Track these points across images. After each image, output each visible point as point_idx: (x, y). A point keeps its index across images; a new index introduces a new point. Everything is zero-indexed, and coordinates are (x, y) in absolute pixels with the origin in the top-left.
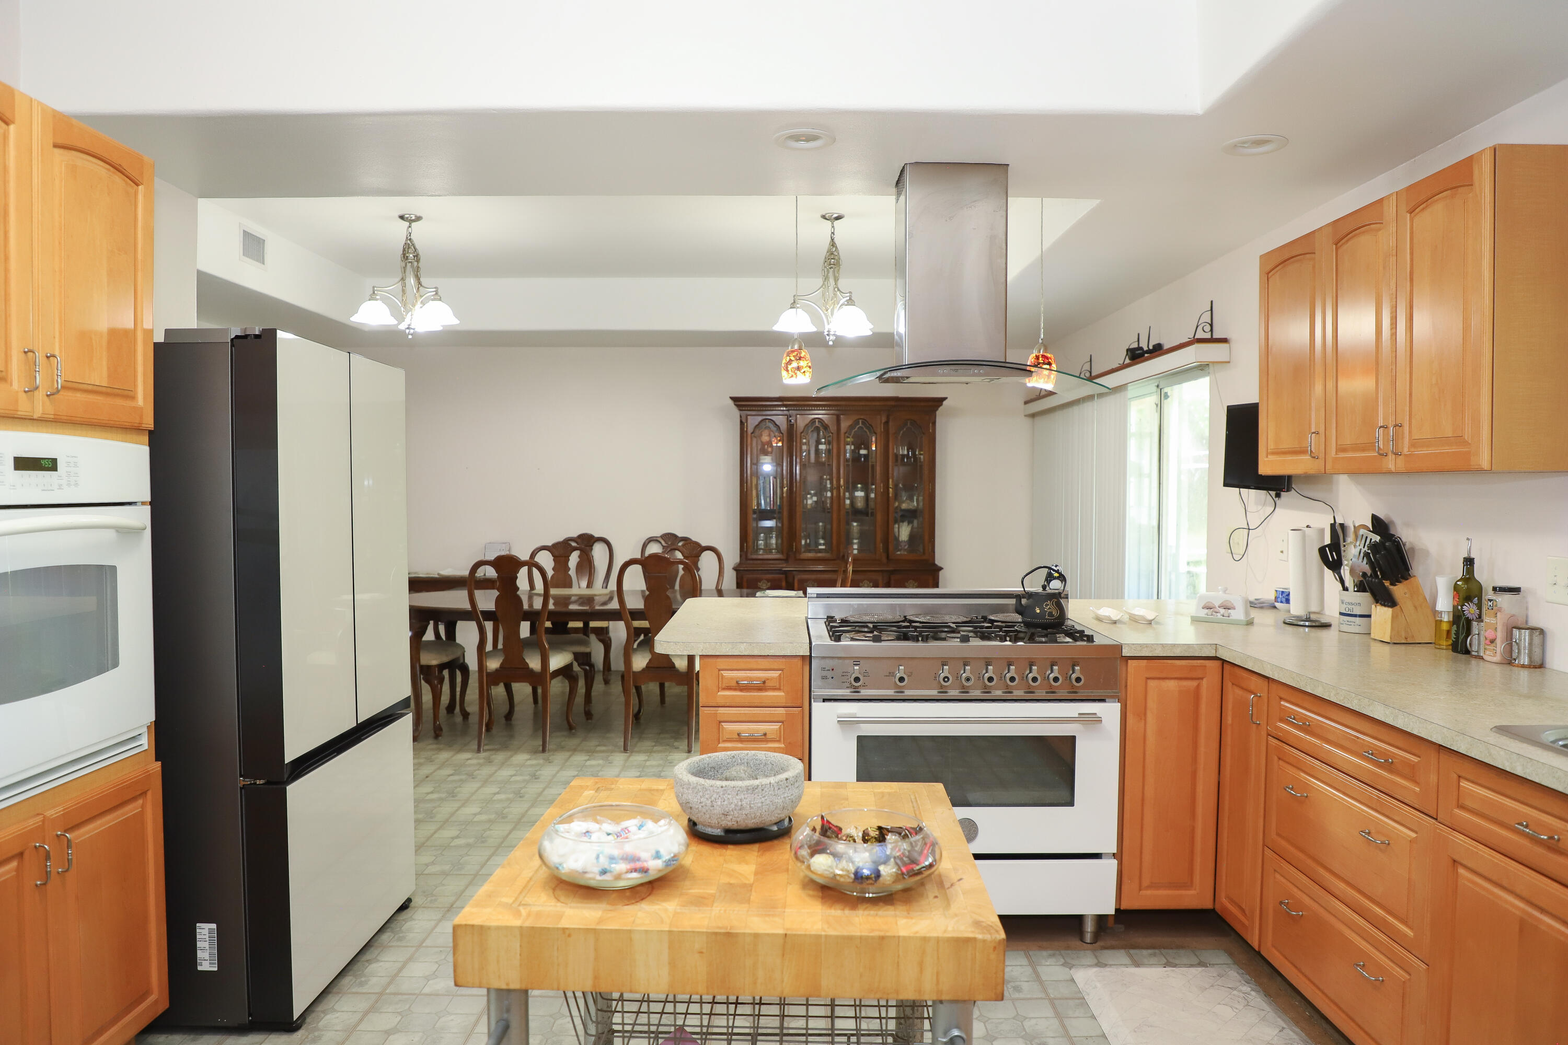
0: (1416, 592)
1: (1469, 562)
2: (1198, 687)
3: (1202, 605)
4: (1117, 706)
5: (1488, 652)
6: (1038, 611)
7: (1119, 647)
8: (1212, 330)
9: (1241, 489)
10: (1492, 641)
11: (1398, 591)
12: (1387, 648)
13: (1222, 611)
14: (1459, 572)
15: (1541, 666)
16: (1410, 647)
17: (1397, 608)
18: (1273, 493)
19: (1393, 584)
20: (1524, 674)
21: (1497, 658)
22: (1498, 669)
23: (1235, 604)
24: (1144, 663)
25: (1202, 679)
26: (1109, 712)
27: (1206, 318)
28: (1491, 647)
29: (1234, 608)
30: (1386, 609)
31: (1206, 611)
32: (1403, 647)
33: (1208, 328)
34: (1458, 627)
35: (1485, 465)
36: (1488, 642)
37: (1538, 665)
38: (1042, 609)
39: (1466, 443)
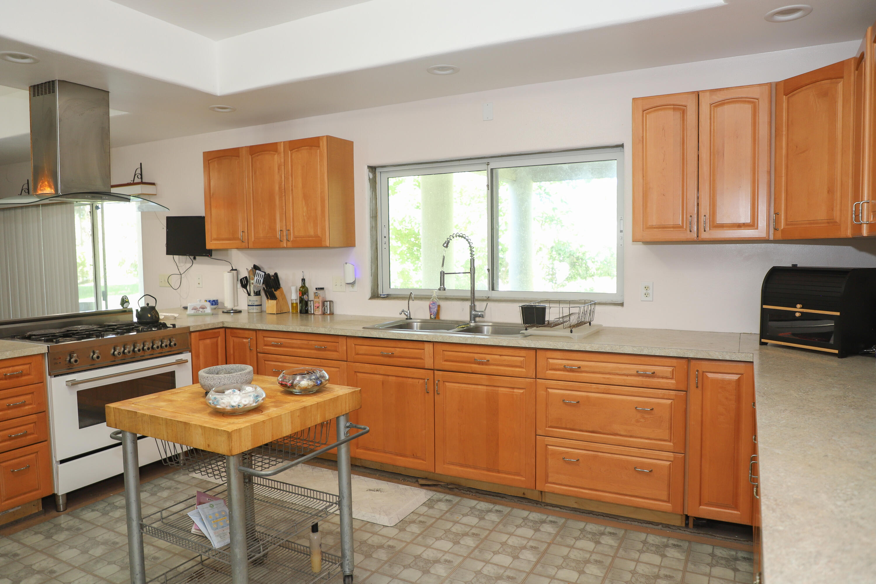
0: (282, 293)
1: (303, 280)
2: (217, 340)
3: (192, 308)
4: (190, 353)
5: (316, 311)
6: (149, 316)
7: (189, 328)
8: (141, 178)
9: (174, 256)
10: (318, 307)
11: (277, 293)
12: (275, 316)
13: (201, 310)
14: (300, 284)
15: (333, 314)
16: (281, 314)
17: (277, 300)
18: (192, 257)
19: (275, 291)
20: (329, 317)
21: (320, 313)
22: (320, 317)
23: (207, 306)
24: (198, 333)
25: (218, 337)
26: (187, 356)
27: (139, 171)
28: (318, 309)
29: (206, 308)
30: (273, 301)
31: (194, 311)
32: (279, 315)
33: (140, 176)
34: (302, 304)
35: (328, 245)
36: (316, 308)
37: (332, 314)
38: (151, 314)
39: (319, 237)
